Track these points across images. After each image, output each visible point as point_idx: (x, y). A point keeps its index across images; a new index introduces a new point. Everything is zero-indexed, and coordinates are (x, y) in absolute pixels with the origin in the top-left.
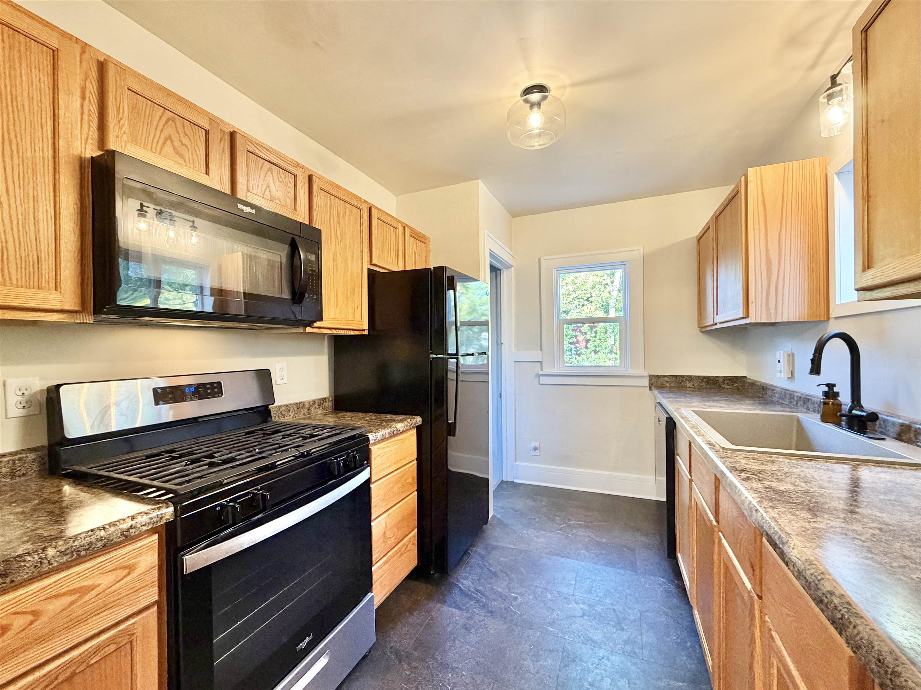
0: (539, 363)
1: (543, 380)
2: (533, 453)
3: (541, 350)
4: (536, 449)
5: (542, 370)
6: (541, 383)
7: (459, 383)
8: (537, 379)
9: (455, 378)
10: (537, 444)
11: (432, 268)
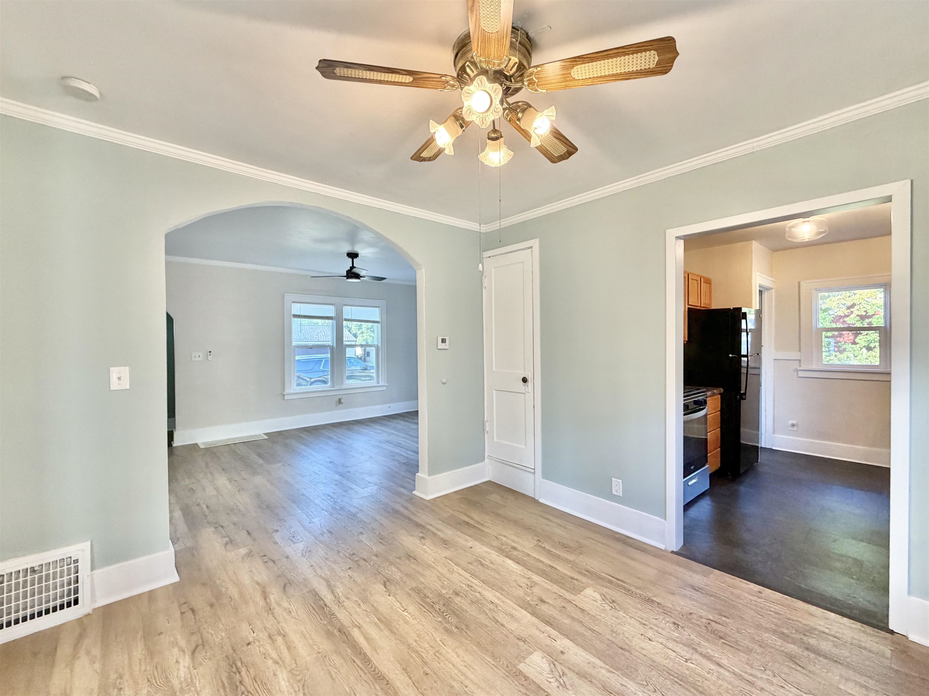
0: (798, 361)
1: (801, 374)
2: (792, 429)
3: (800, 351)
4: (793, 425)
5: (800, 366)
6: (799, 376)
7: (749, 376)
8: (796, 373)
9: (746, 372)
10: (794, 422)
11: (732, 308)
